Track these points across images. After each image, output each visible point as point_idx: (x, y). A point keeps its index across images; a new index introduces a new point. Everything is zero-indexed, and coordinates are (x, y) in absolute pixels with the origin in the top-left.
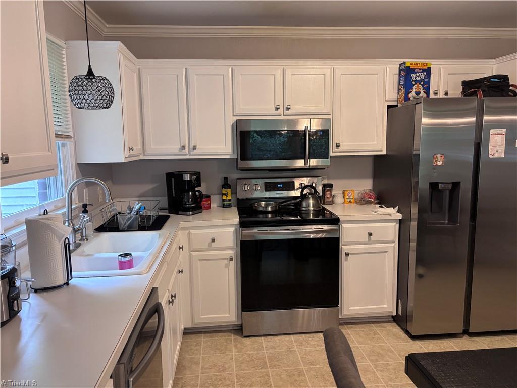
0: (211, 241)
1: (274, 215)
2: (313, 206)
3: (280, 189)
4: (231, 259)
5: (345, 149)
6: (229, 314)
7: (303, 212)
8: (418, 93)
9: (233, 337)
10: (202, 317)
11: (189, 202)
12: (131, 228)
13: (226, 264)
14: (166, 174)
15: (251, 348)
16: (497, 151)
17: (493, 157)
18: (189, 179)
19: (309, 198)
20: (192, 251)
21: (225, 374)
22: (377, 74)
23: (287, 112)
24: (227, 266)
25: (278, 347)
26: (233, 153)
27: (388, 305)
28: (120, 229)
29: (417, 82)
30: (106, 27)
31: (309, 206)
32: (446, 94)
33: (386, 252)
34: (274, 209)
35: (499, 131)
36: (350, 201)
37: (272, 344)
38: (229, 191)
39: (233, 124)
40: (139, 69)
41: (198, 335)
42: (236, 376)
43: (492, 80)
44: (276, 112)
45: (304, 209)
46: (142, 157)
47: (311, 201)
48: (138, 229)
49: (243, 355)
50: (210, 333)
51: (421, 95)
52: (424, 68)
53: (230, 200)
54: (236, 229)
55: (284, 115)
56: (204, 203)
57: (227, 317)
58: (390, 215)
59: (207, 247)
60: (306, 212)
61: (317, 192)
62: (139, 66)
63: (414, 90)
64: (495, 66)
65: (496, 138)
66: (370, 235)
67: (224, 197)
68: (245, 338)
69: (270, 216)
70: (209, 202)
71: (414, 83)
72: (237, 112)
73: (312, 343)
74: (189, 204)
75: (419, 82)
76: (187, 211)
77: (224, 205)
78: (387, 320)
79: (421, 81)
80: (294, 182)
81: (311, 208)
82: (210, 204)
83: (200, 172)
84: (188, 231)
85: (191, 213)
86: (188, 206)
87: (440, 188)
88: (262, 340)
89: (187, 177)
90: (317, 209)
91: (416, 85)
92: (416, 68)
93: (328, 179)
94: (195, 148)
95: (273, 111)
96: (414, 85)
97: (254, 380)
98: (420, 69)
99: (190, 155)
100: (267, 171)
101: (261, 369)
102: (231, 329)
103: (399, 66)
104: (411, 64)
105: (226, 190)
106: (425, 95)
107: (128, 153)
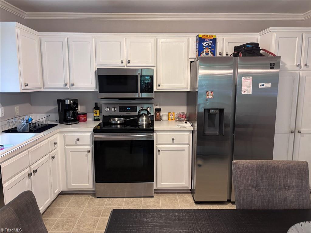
0: (76, 140)
1: (121, 126)
2: (145, 121)
3: (128, 111)
4: (89, 151)
5: (164, 87)
6: (89, 184)
7: (140, 125)
8: (207, 54)
9: (91, 197)
10: (73, 184)
11: (69, 117)
12: (24, 131)
13: (86, 154)
14: (58, 100)
15: (97, 204)
16: (247, 90)
17: (244, 94)
18: (69, 103)
19: (143, 116)
20: (66, 146)
21: (73, 219)
22: (183, 42)
23: (128, 64)
24: (87, 156)
25: (113, 204)
26: (96, 88)
27: (185, 182)
28: (18, 131)
29: (206, 47)
30: (25, 13)
31: (143, 121)
32: (227, 55)
33: (184, 150)
34: (121, 122)
35: (248, 78)
36: (172, 119)
37: (111, 203)
38: (98, 111)
39: (96, 71)
40: (40, 38)
41: (71, 195)
42: (79, 220)
43: (247, 46)
44: (122, 64)
45: (140, 123)
46: (42, 90)
47: (144, 118)
48: (28, 131)
49: (90, 208)
50: (79, 194)
51: (209, 55)
52: (211, 38)
53: (98, 116)
54: (92, 134)
55: (127, 66)
56: (82, 118)
57: (88, 185)
58: (186, 128)
59: (74, 144)
60: (141, 125)
61: (150, 113)
62: (40, 36)
63: (205, 52)
64: (259, 37)
65: (246, 82)
66: (173, 139)
67: (95, 115)
68: (97, 199)
69: (119, 126)
70: (85, 117)
71: (204, 47)
72: (98, 64)
73: (135, 203)
74: (69, 118)
75: (208, 47)
76: (68, 122)
77: (95, 119)
78: (187, 192)
79: (209, 46)
80: (137, 107)
81: (144, 122)
82: (86, 118)
83: (77, 99)
84: (64, 134)
85: (70, 123)
86: (69, 119)
87: (211, 112)
88: (106, 200)
89: (68, 102)
90: (148, 123)
91: (206, 49)
92: (205, 38)
93: (160, 105)
94: (73, 85)
95: (120, 64)
96: (205, 48)
97: (87, 223)
98: (208, 39)
99: (70, 89)
100: (118, 100)
101: (96, 217)
102: (92, 192)
103: (196, 37)
104: (202, 36)
105: (96, 111)
106: (212, 55)
107: (23, 87)
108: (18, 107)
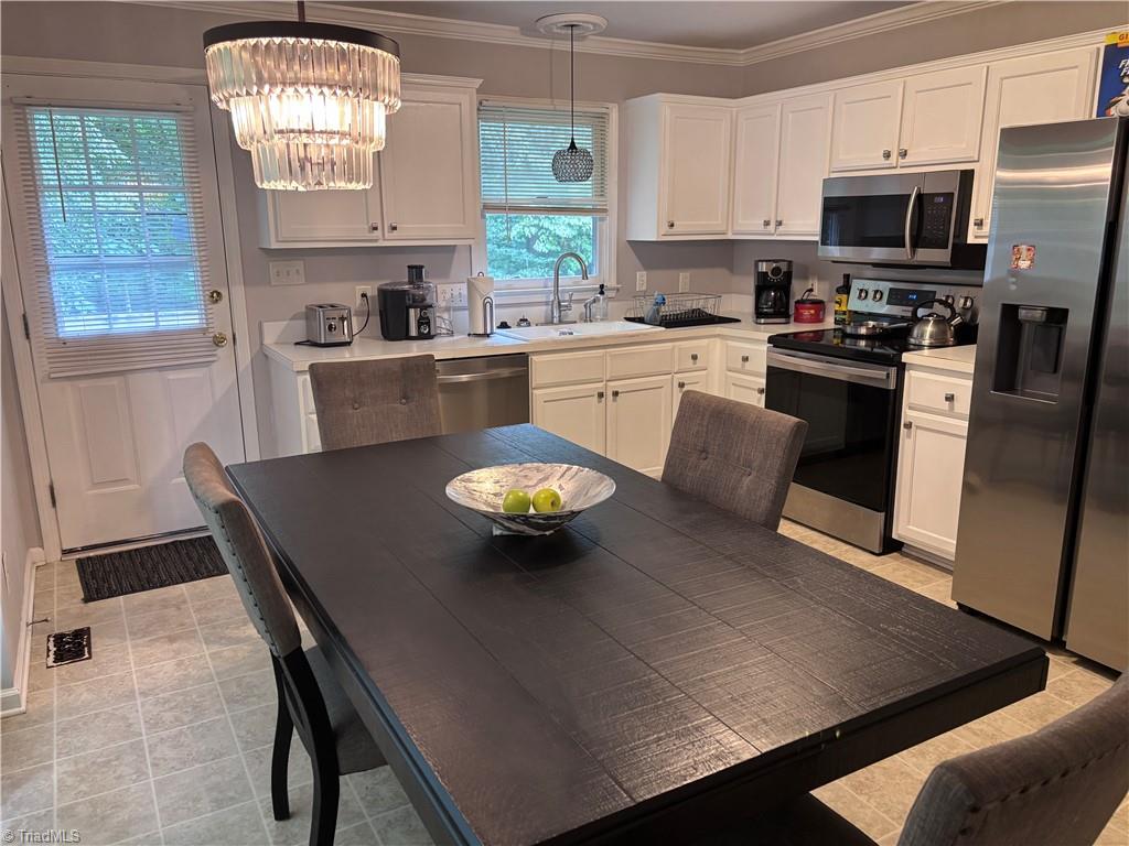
0: (742, 360)
1: (870, 343)
2: (931, 337)
3: (911, 303)
4: (762, 392)
18: (764, 270)
20: (727, 370)
23: (904, 160)
30: (739, 54)
31: (922, 336)
34: (871, 332)
38: (845, 298)
44: (887, 162)
46: (730, 236)
53: (844, 313)
55: (900, 168)
56: (805, 313)
59: (740, 368)
63: (1125, 98)
67: (838, 307)
70: (812, 312)
71: (1126, 80)
72: (835, 165)
81: (926, 341)
82: (815, 316)
83: (791, 262)
84: (726, 342)
89: (762, 267)
94: (780, 223)
95: (883, 162)
104: (1121, 37)
105: (840, 296)
107: (665, 228)
108: (688, 274)
